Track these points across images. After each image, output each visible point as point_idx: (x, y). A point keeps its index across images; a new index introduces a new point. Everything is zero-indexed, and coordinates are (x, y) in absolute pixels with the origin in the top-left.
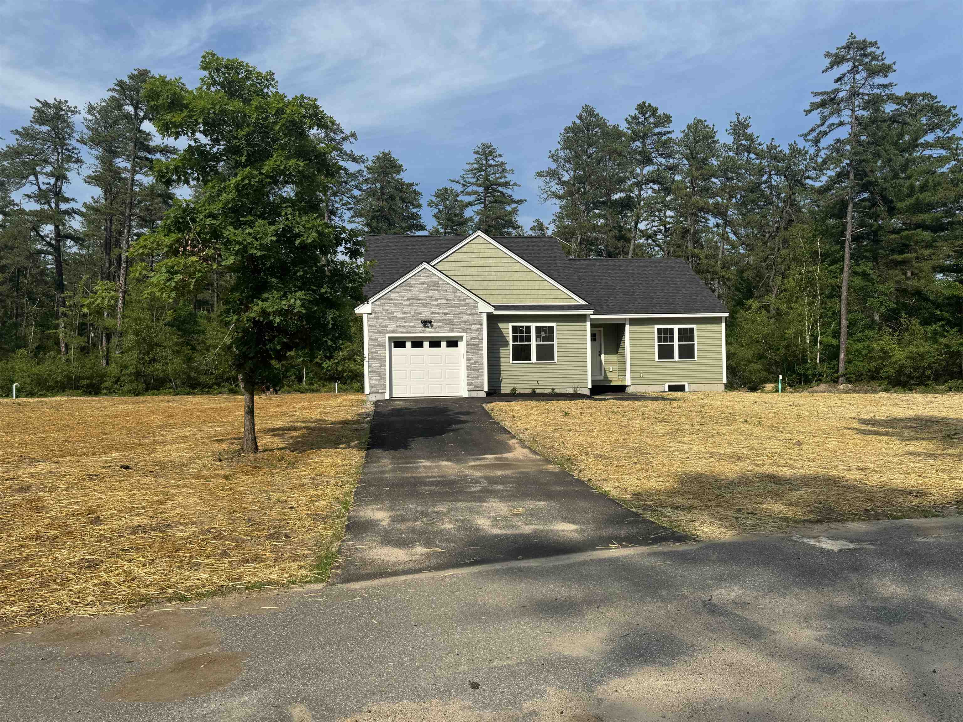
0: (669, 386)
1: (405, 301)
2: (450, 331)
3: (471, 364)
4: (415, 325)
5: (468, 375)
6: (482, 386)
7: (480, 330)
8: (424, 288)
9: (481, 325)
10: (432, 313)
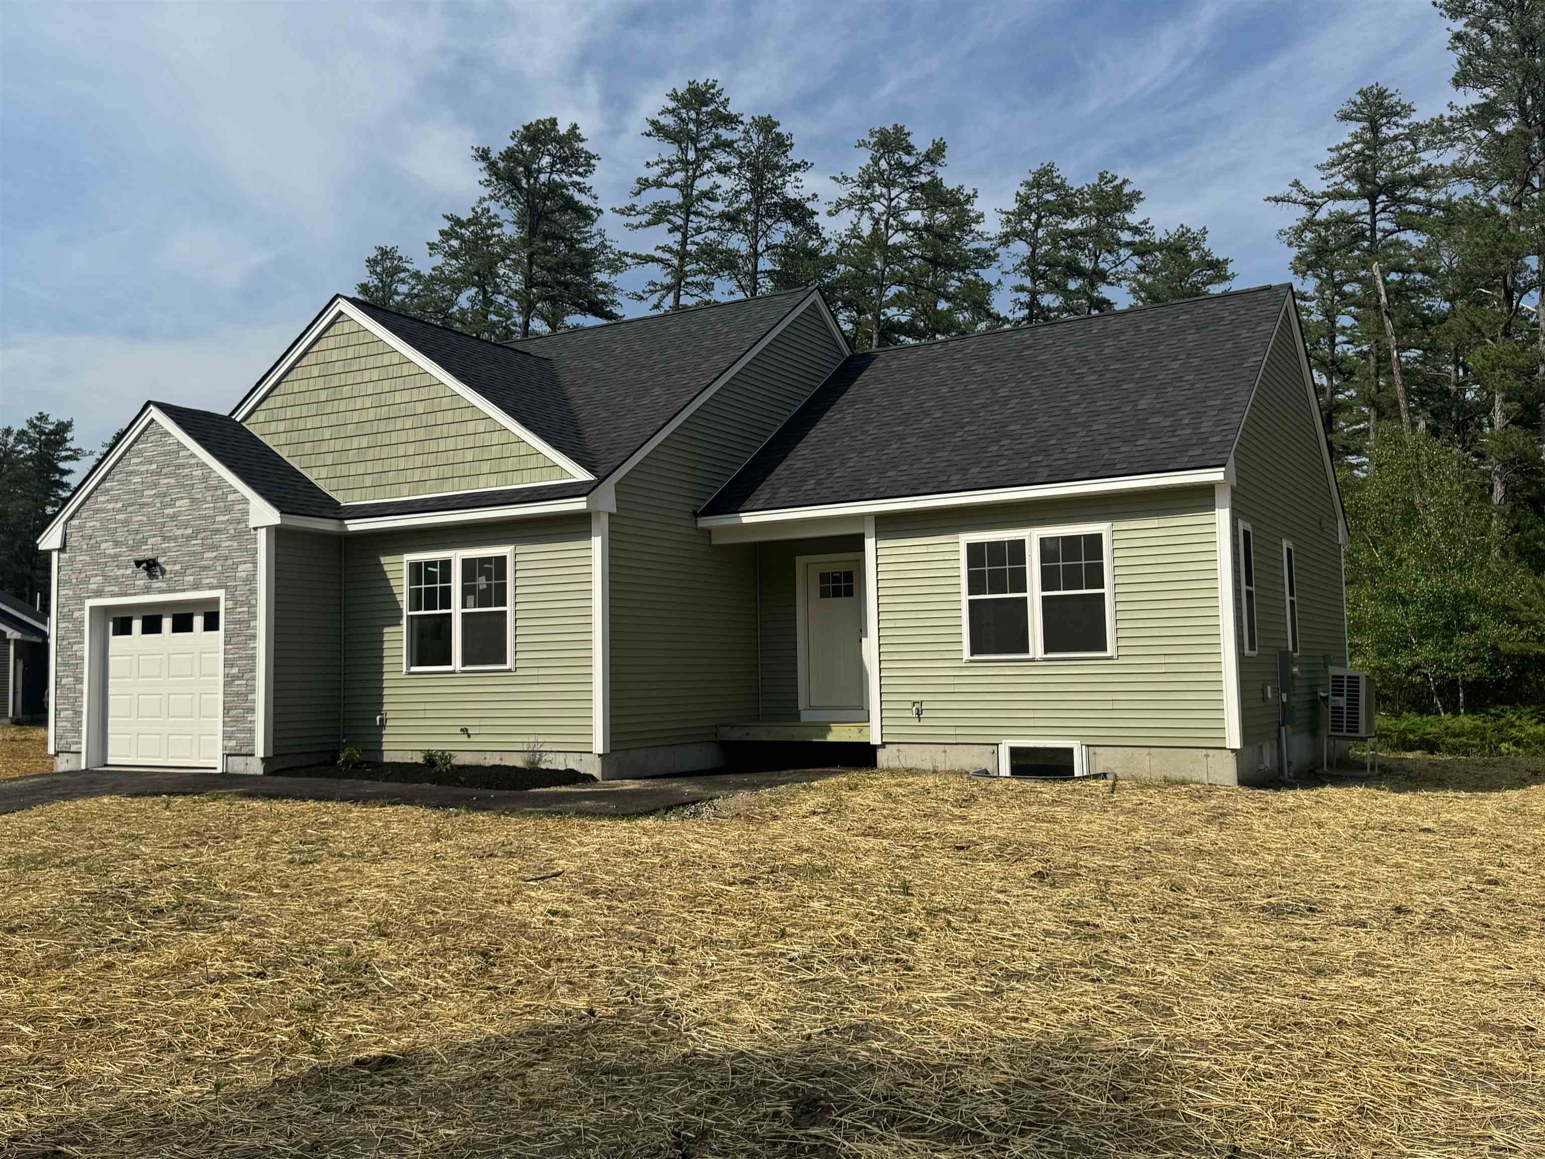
0: (1015, 752)
1: (119, 511)
3: (235, 678)
5: (227, 710)
6: (251, 742)
8: (153, 473)
9: (255, 564)
10: (165, 539)
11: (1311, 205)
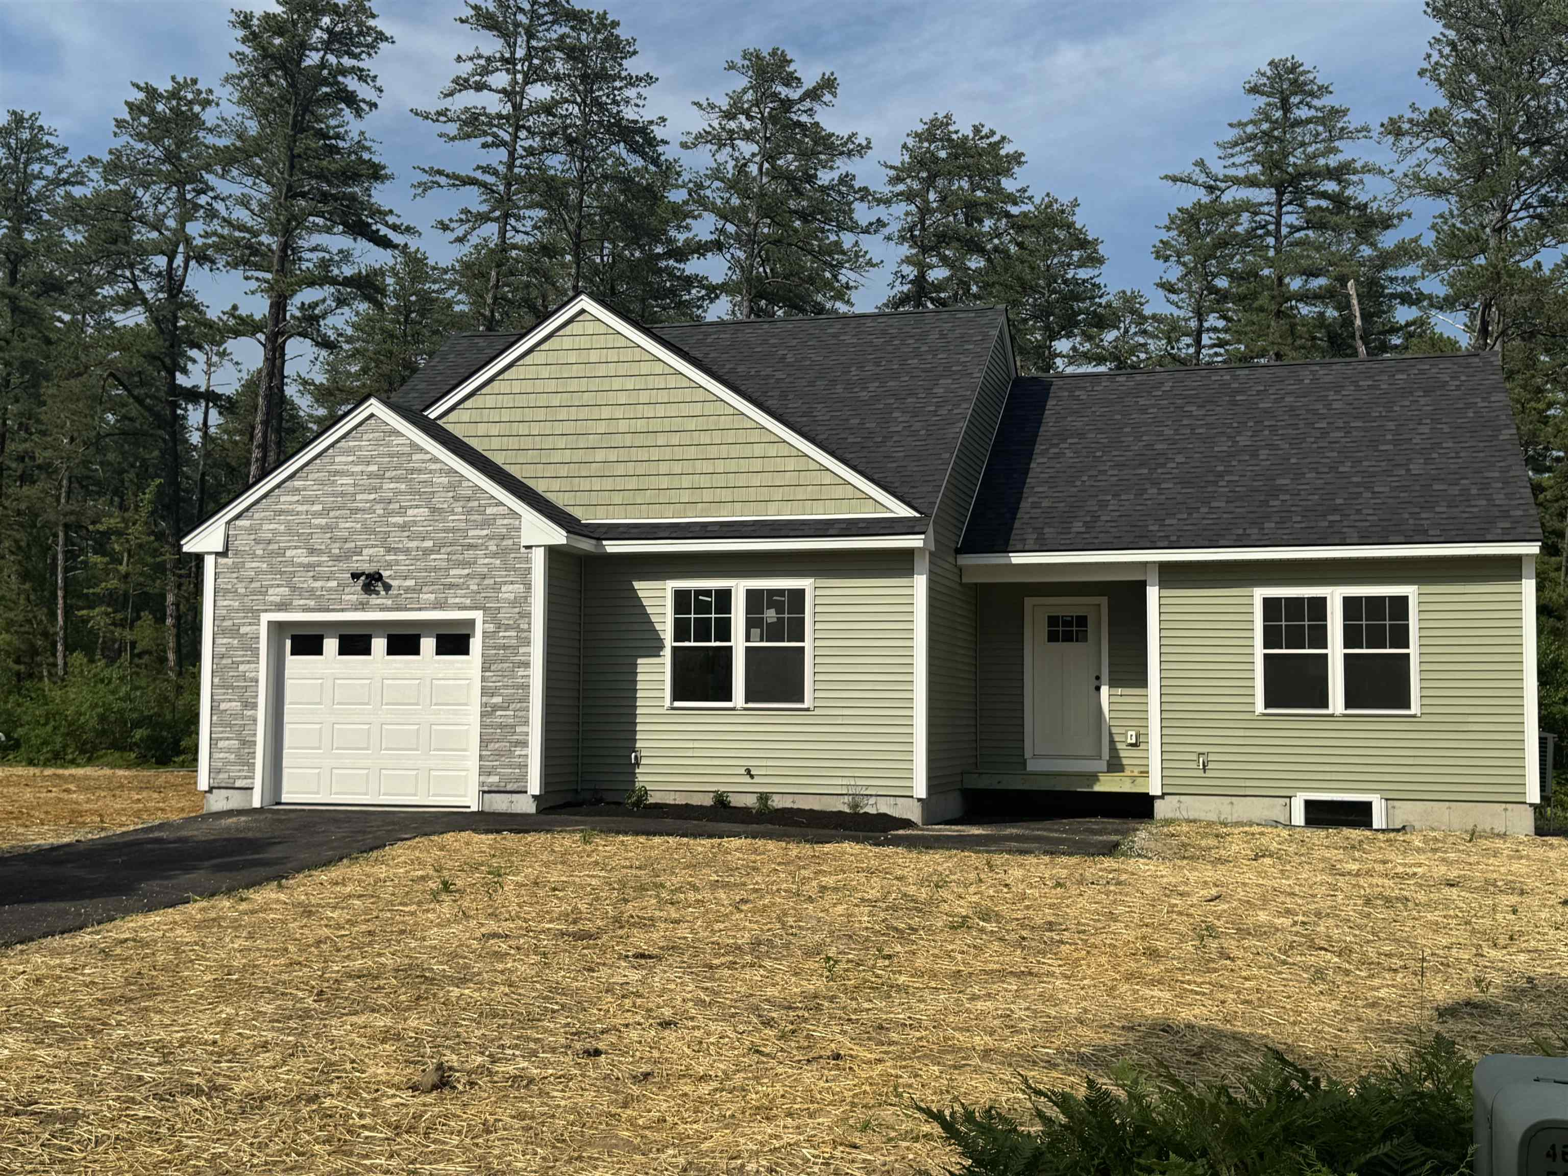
0: (1309, 805)
1: (316, 514)
2: (439, 605)
3: (495, 708)
4: (342, 586)
5: (484, 742)
6: (524, 777)
7: (523, 600)
8: (370, 476)
9: (528, 586)
10: (389, 550)
11: (1211, 189)
